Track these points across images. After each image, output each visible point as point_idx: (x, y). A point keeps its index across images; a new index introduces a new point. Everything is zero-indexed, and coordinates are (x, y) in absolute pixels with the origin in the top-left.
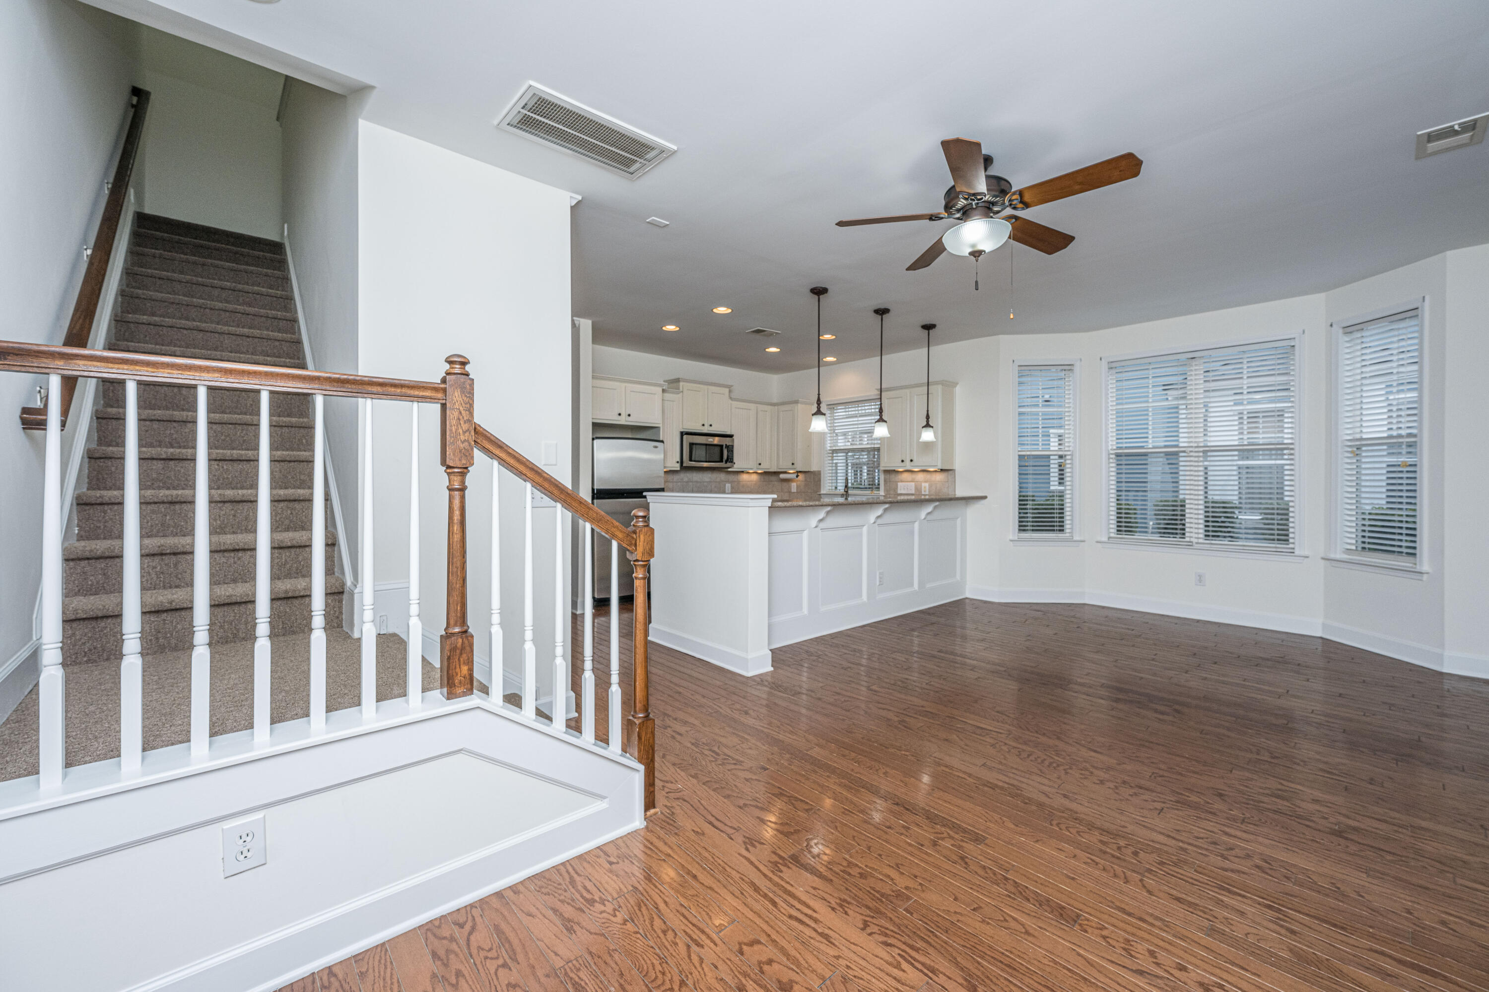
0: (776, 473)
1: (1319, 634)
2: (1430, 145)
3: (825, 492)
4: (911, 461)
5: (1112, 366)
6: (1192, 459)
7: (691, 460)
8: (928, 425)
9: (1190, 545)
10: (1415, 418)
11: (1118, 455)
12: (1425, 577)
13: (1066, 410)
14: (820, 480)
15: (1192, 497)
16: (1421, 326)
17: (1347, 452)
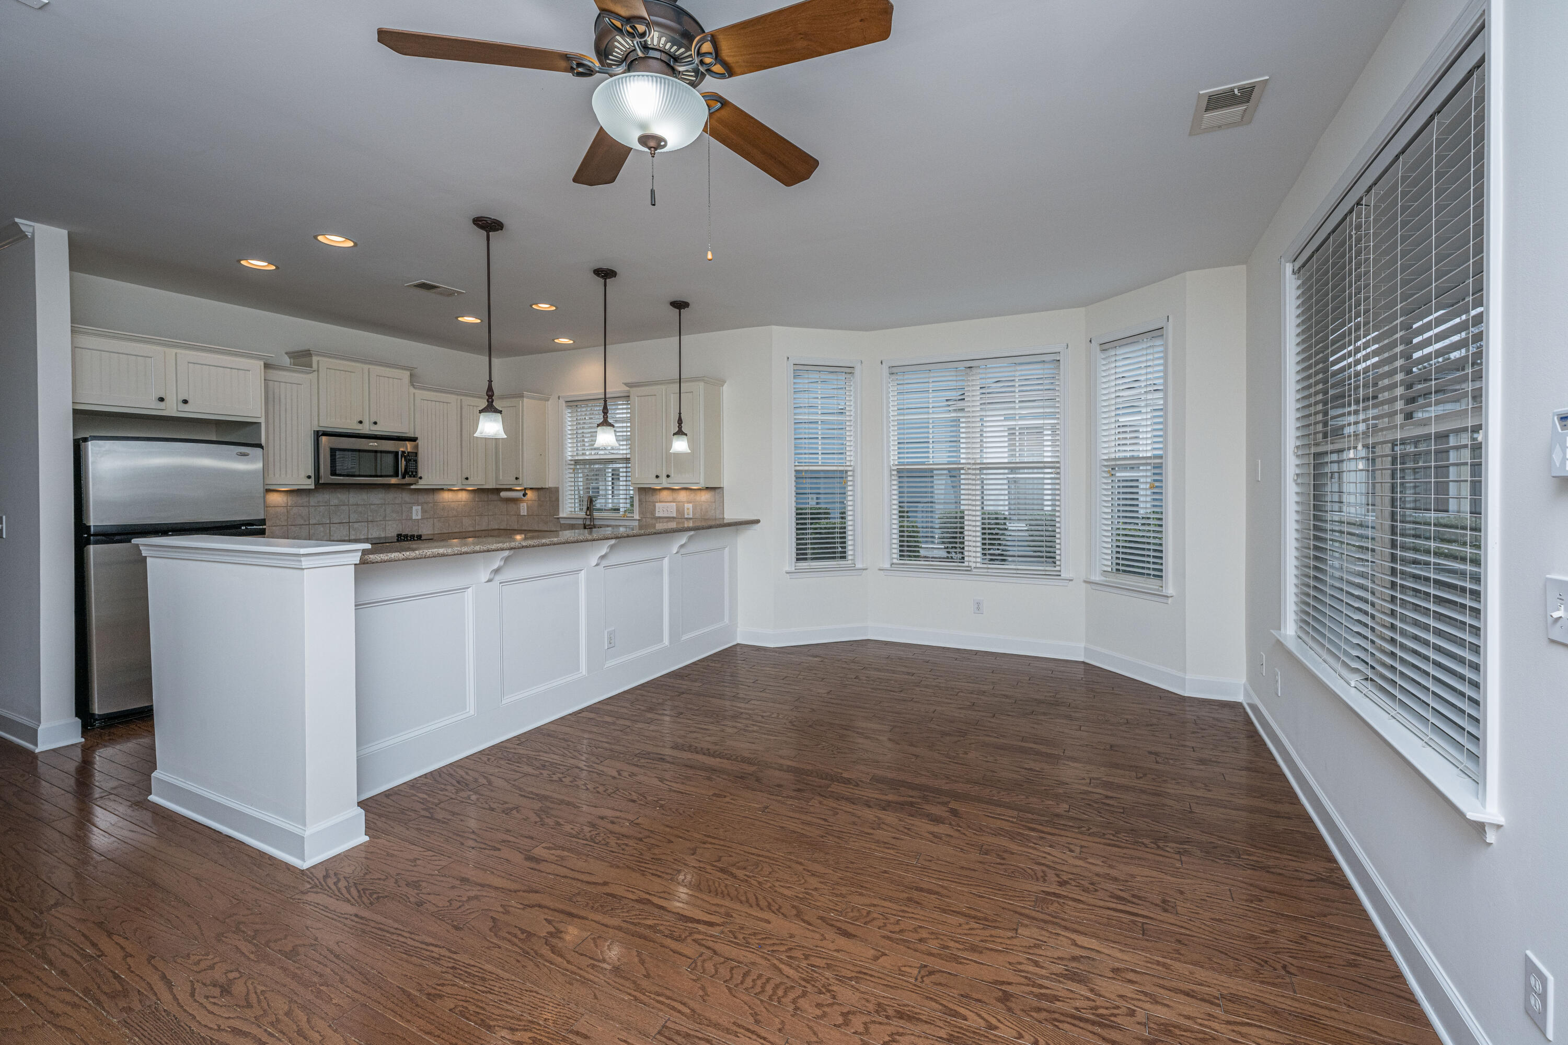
0: (497, 491)
1: (1081, 659)
2: (1208, 115)
3: (565, 515)
4: (668, 476)
5: (893, 371)
6: (970, 476)
7: (333, 473)
8: (680, 432)
9: (969, 570)
10: (1161, 439)
11: (899, 471)
12: (1170, 600)
13: (848, 419)
14: (557, 500)
15: (970, 507)
16: (1166, 346)
17: (1104, 471)
